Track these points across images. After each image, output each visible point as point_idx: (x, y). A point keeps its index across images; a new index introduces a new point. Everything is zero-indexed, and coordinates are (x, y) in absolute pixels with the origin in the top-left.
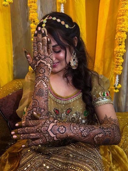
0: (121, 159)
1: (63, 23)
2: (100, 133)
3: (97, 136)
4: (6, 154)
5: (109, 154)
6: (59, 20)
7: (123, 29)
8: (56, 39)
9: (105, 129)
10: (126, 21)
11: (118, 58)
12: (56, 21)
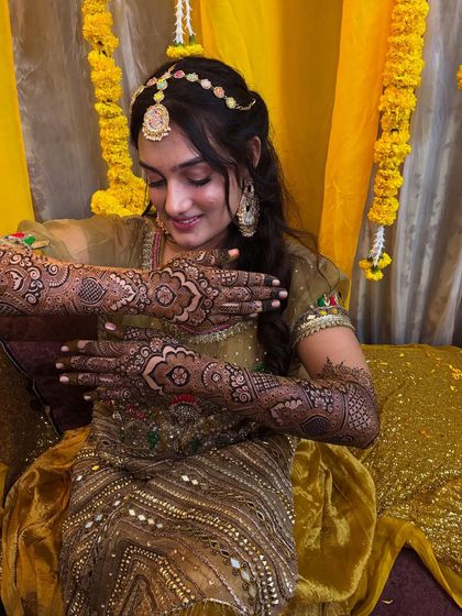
0: (358, 491)
1: (219, 92)
2: (292, 399)
3: (281, 406)
4: (33, 476)
5: (327, 478)
6: (206, 84)
7: (406, 79)
8: (196, 141)
9: (314, 389)
10: (416, 52)
11: (386, 172)
12: (197, 84)
